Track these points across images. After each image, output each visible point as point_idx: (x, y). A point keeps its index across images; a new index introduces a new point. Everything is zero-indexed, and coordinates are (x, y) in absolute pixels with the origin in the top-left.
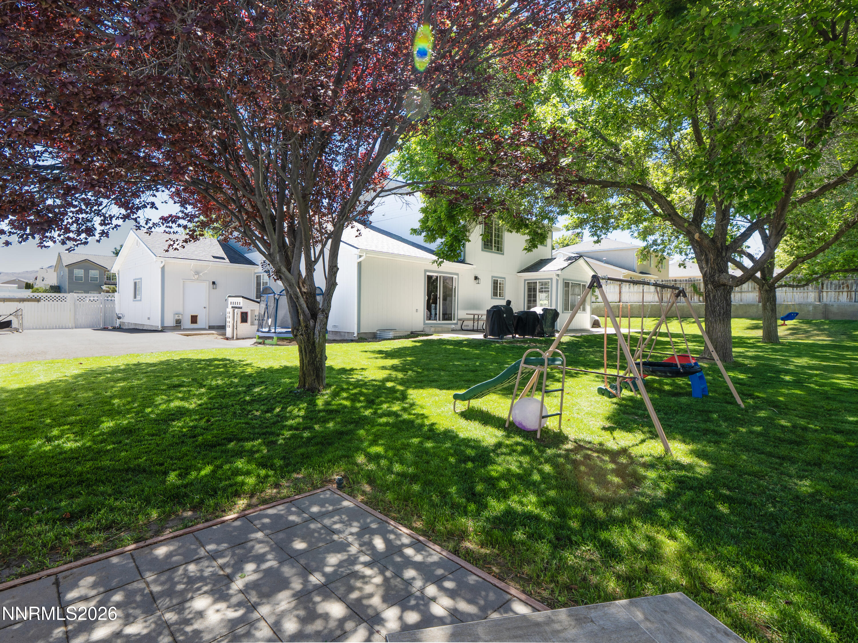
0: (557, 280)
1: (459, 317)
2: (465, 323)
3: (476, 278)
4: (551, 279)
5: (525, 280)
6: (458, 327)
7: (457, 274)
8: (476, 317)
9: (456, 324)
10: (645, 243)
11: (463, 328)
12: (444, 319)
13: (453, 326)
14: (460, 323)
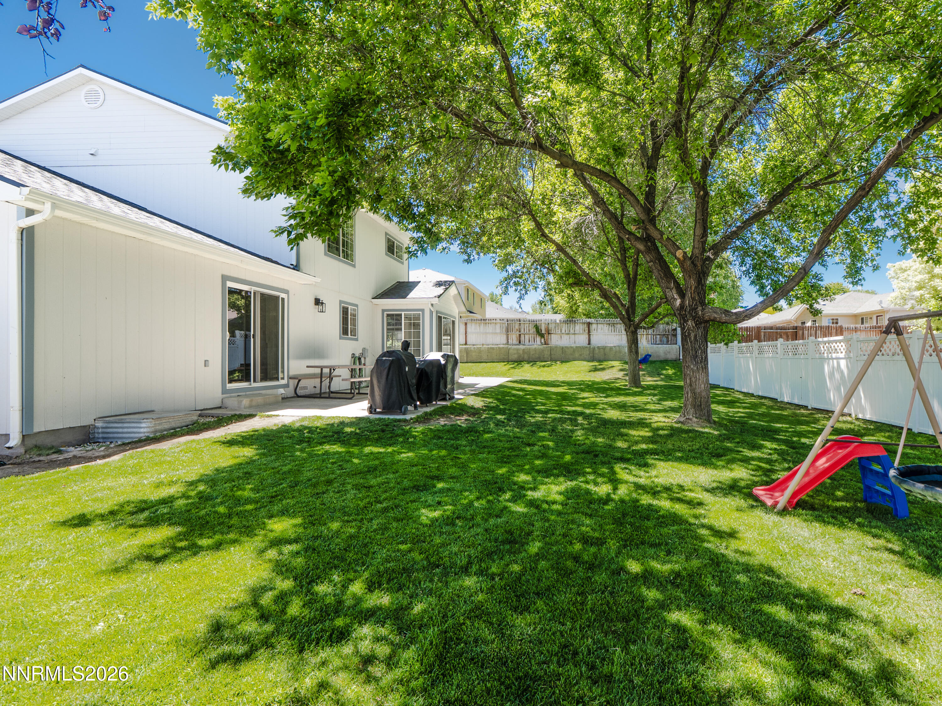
0: (431, 312)
1: (292, 373)
2: (303, 383)
3: (318, 302)
4: (423, 310)
5: (383, 311)
6: (290, 391)
7: (287, 292)
8: (326, 371)
9: (286, 386)
10: (505, 274)
11: (300, 392)
12: (265, 378)
13: (282, 391)
14: (293, 383)
